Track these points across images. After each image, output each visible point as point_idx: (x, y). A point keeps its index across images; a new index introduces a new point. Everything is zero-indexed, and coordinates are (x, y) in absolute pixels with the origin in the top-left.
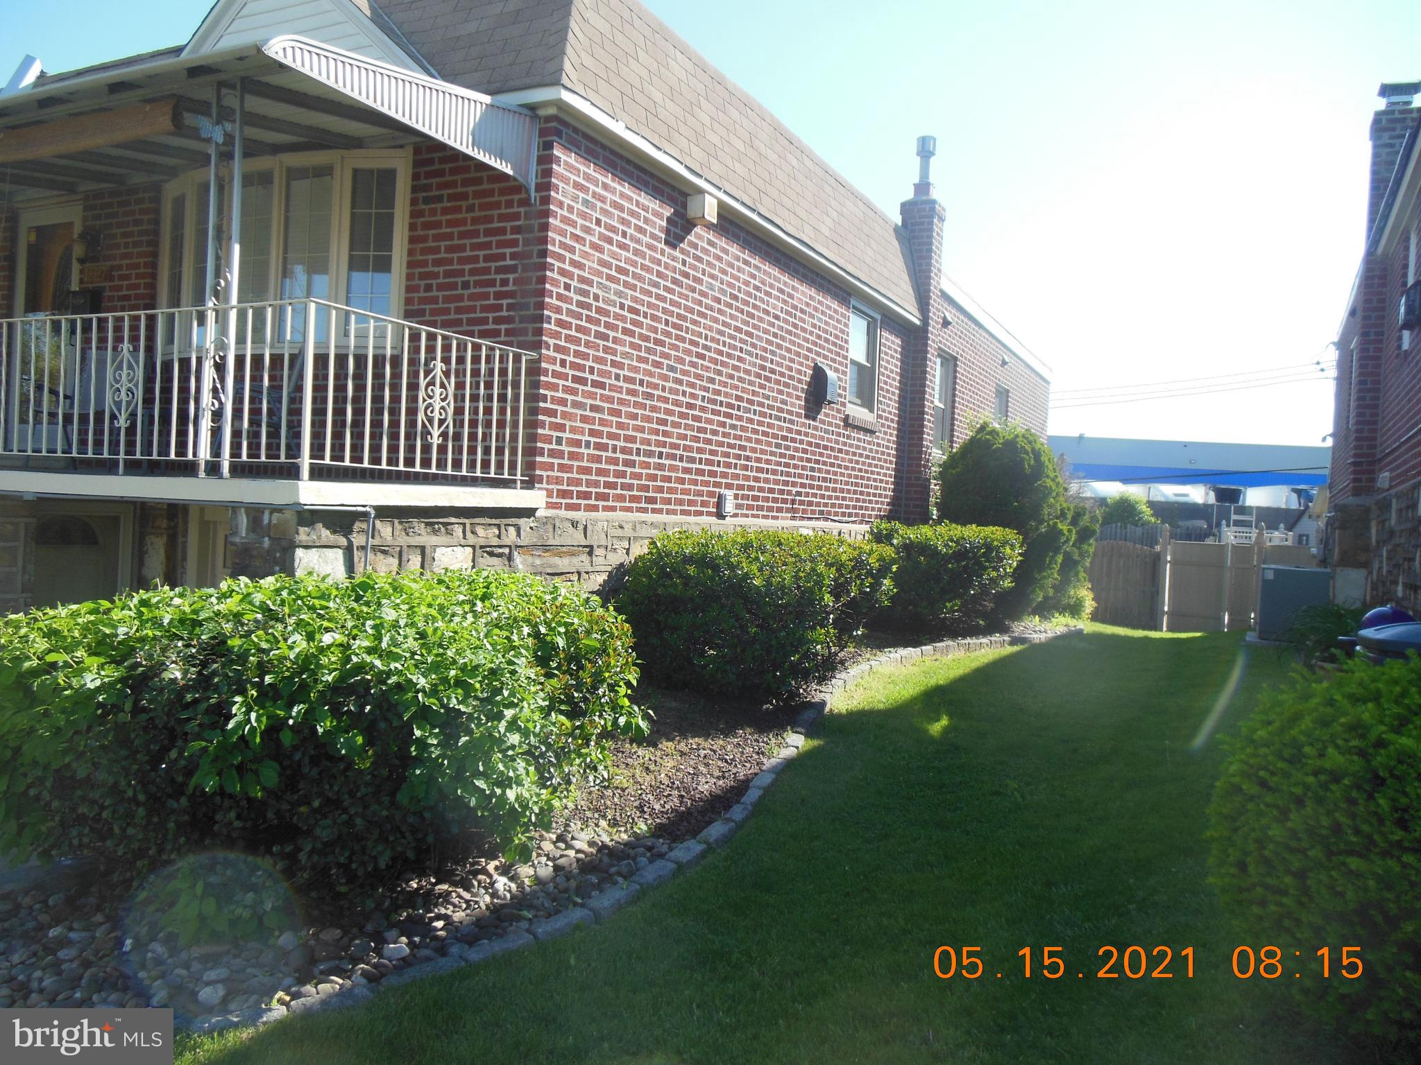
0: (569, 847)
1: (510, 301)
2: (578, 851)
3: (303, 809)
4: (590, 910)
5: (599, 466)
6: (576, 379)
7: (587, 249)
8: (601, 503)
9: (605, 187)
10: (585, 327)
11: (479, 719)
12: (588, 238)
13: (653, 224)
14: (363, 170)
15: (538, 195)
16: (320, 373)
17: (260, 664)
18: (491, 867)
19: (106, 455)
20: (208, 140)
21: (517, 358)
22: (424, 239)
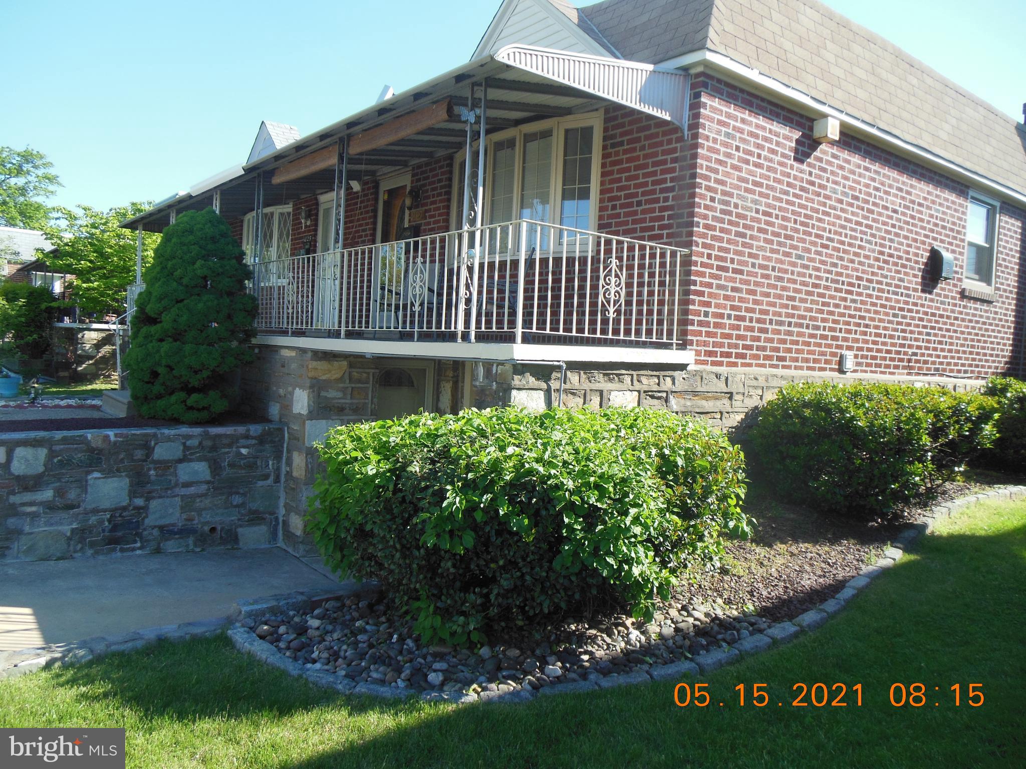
0: (690, 615)
1: (670, 213)
2: (696, 619)
3: (493, 565)
4: (697, 664)
5: (738, 332)
6: (719, 268)
7: (728, 169)
8: (740, 361)
9: (743, 121)
10: (727, 229)
11: (612, 513)
12: (729, 161)
13: (784, 146)
14: (572, 130)
15: (690, 133)
16: (544, 272)
17: (467, 465)
18: (629, 622)
19: (408, 329)
20: (466, 122)
21: (673, 254)
22: (611, 173)
